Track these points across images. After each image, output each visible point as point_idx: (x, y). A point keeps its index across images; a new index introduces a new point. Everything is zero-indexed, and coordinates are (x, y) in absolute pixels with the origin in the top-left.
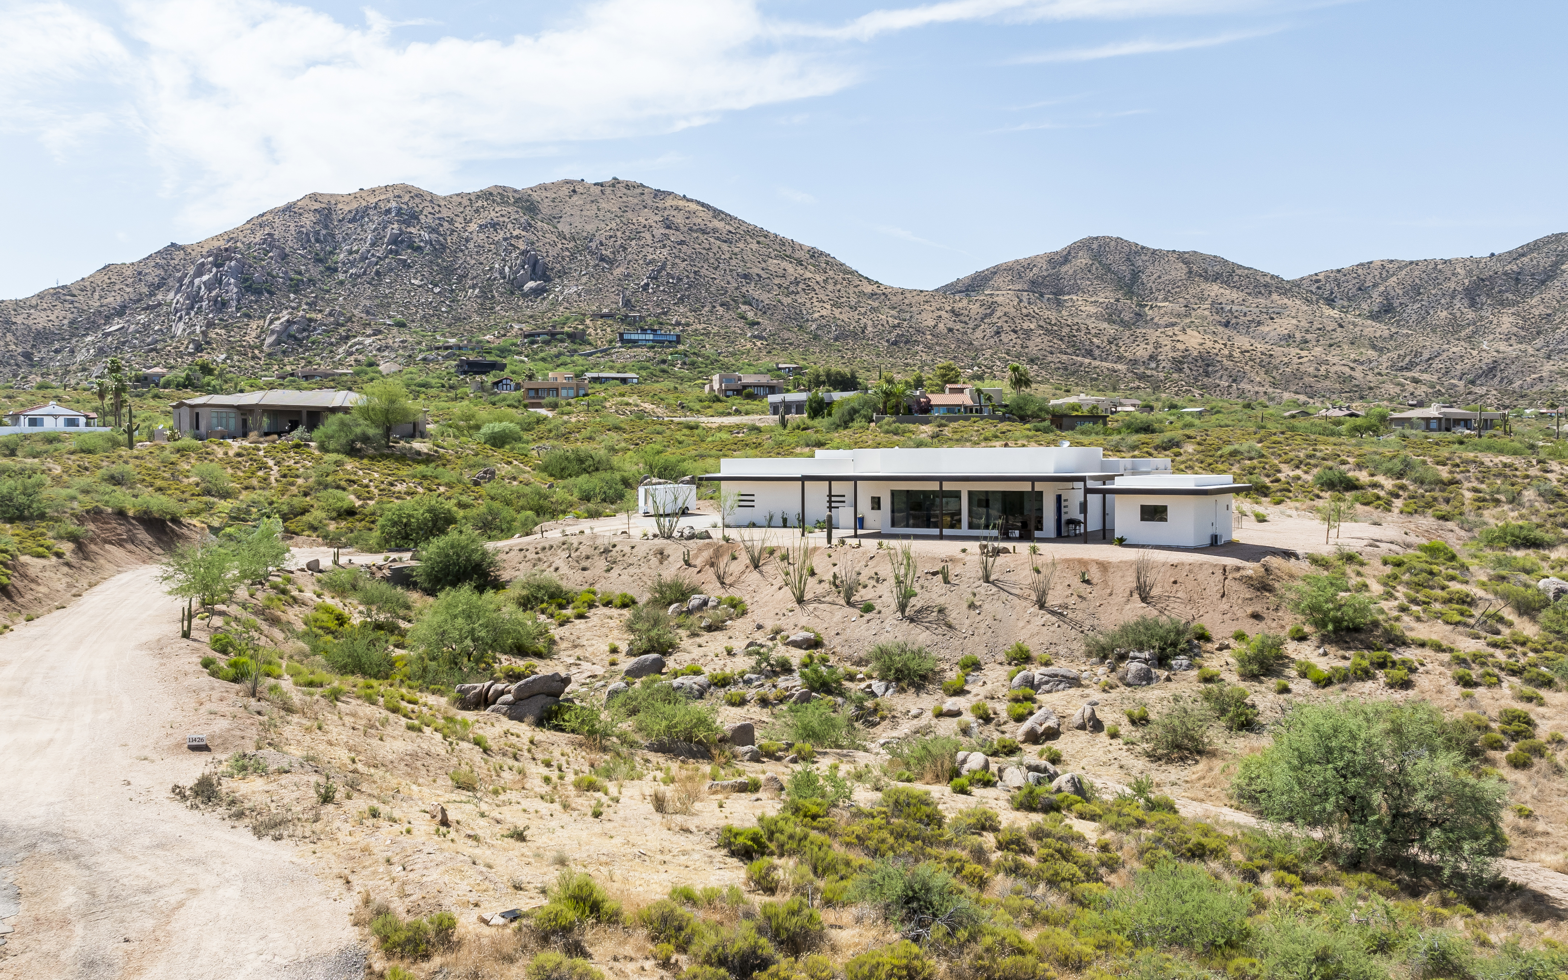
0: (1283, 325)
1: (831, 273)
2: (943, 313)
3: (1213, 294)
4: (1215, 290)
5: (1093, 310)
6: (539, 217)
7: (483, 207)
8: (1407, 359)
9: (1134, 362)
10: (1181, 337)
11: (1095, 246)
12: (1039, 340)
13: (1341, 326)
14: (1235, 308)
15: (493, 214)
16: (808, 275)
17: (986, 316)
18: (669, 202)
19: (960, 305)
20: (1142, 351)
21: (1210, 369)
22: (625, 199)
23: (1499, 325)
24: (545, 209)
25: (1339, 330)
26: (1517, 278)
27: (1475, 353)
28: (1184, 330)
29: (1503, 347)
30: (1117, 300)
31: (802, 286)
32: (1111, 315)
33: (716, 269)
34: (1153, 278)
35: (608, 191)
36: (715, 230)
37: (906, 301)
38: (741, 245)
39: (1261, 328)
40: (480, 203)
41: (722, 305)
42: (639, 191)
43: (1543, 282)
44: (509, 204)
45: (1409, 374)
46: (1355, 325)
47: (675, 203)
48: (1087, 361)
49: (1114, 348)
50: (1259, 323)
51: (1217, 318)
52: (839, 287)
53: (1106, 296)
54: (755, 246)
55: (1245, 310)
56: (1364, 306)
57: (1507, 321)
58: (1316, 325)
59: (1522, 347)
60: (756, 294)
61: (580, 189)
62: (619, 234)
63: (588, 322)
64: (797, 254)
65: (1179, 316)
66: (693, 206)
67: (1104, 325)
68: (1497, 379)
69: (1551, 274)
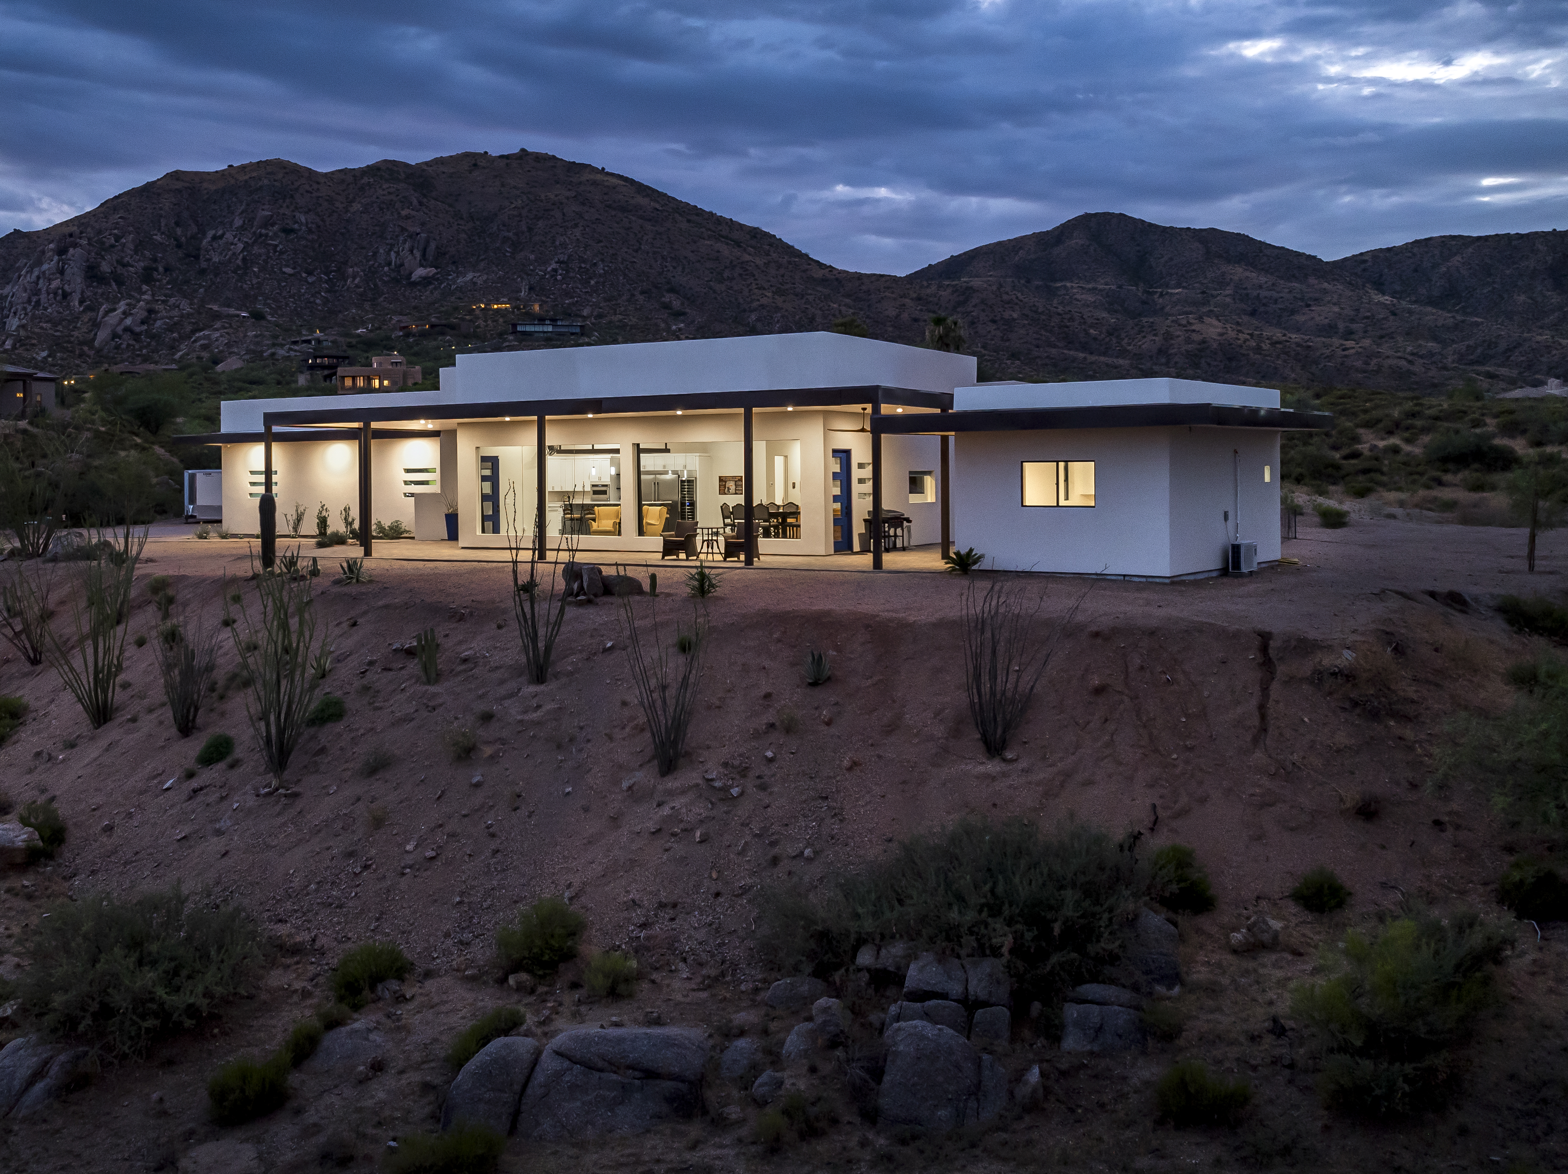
0: (1322, 314)
1: (775, 256)
3: (1236, 278)
4: (1238, 272)
5: (1090, 297)
6: (434, 194)
9: (1140, 357)
10: (1197, 328)
11: (1092, 224)
13: (1394, 314)
14: (1264, 293)
16: (747, 257)
18: (585, 176)
20: (1149, 344)
22: (533, 173)
24: (441, 185)
25: (1392, 318)
28: (1200, 319)
30: (1120, 287)
31: (738, 270)
32: (1114, 303)
34: (1163, 260)
35: (515, 164)
36: (637, 208)
38: (668, 223)
39: (1296, 317)
40: (365, 180)
41: (642, 293)
42: (550, 163)
44: (399, 181)
46: (1411, 312)
47: (591, 177)
48: (1081, 356)
49: (1114, 340)
50: (1293, 312)
51: (1242, 305)
52: (782, 271)
53: (1106, 283)
54: (684, 225)
55: (1275, 295)
56: (1422, 290)
58: (1364, 313)
60: (684, 280)
61: (483, 163)
62: (524, 212)
63: (477, 311)
64: (735, 235)
65: (1195, 304)
66: (614, 180)
67: (1103, 314)
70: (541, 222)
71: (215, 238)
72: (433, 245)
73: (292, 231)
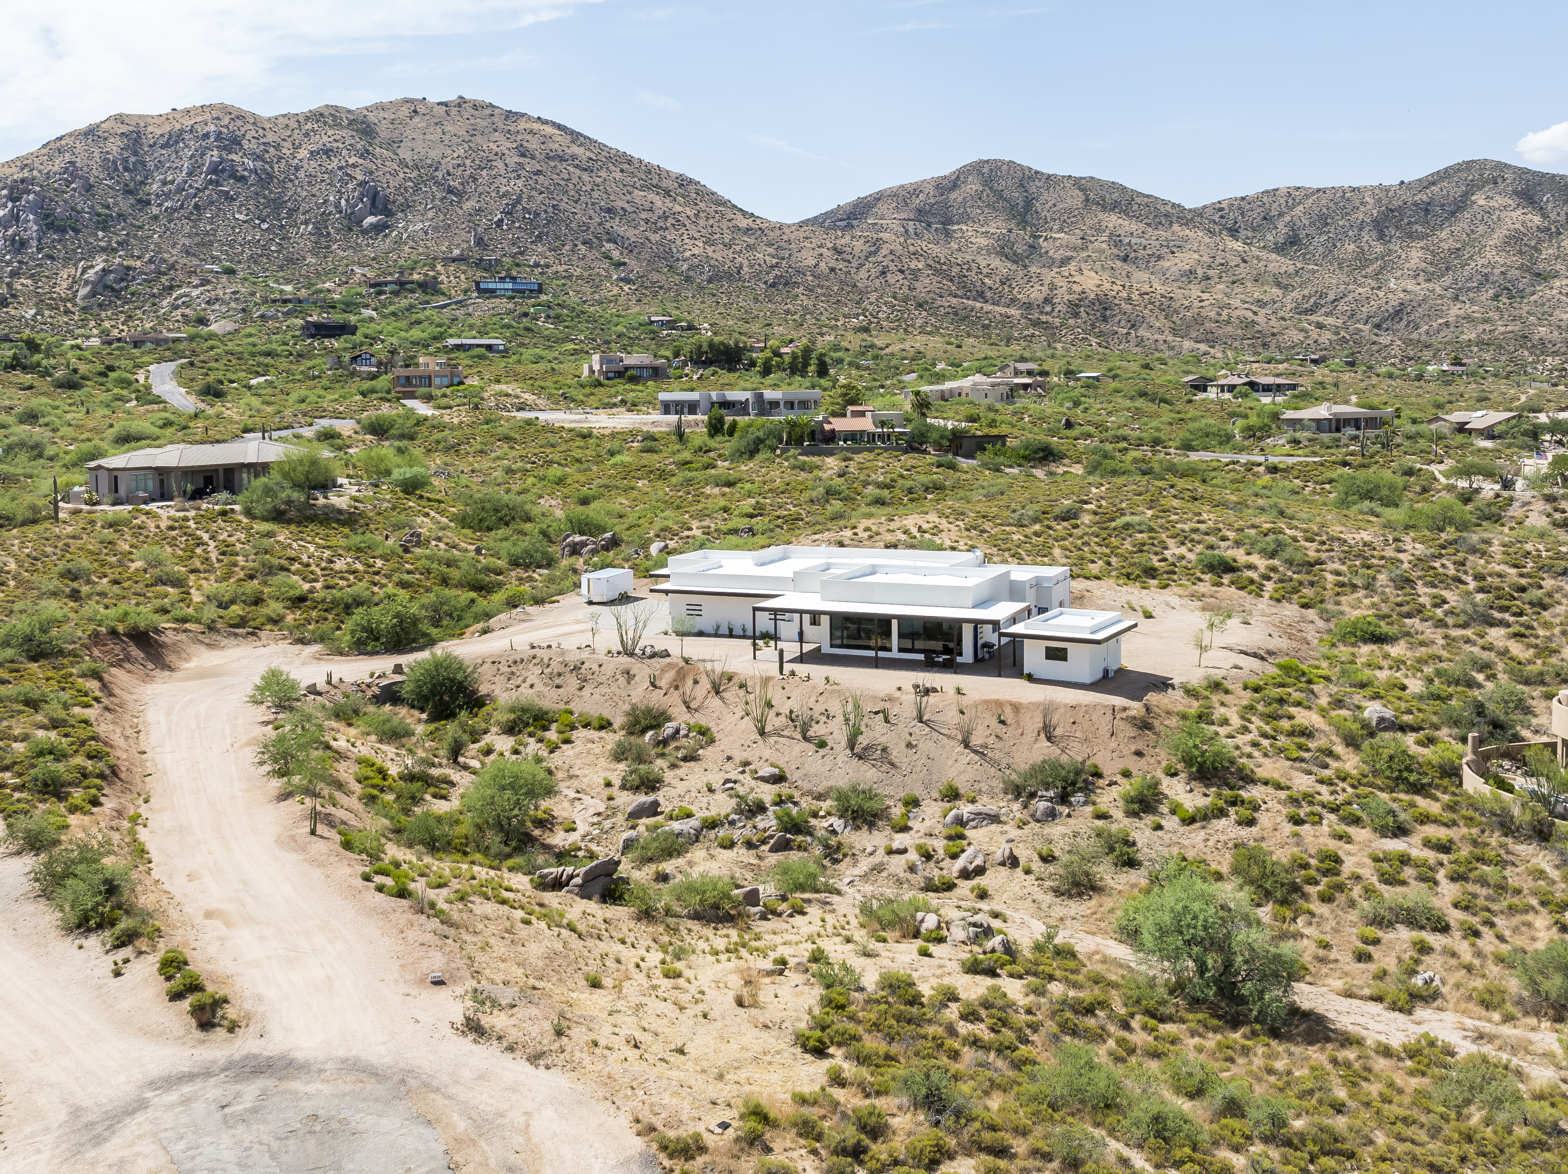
1: (702, 205)
2: (824, 251)
3: (1111, 225)
5: (984, 242)
6: (377, 141)
7: (313, 130)
8: (1312, 300)
9: (1028, 306)
10: (1077, 278)
11: (985, 170)
12: (927, 281)
13: (1244, 261)
15: (325, 138)
16: (678, 208)
17: (871, 254)
18: (522, 125)
19: (843, 241)
20: (1036, 294)
21: (1108, 313)
22: (472, 121)
23: (1407, 260)
24: (384, 132)
25: (1242, 265)
26: (1426, 209)
27: (1381, 294)
29: (1410, 285)
31: (671, 221)
33: (576, 202)
34: (1047, 206)
35: (454, 111)
36: (574, 157)
37: (785, 237)
38: (603, 174)
40: (309, 126)
41: (584, 243)
42: (488, 111)
43: (1453, 214)
44: (343, 127)
45: (1313, 318)
47: (528, 126)
48: (978, 305)
49: (1007, 289)
52: (711, 221)
53: (998, 226)
54: (618, 175)
55: (1145, 242)
56: (1269, 237)
57: (1415, 256)
58: (1219, 260)
59: (1430, 285)
60: (621, 230)
61: (421, 109)
62: (468, 162)
63: (439, 267)
64: (665, 184)
65: (1075, 249)
66: (549, 130)
67: (996, 262)
68: (1404, 323)
69: (1460, 205)
70: (484, 172)
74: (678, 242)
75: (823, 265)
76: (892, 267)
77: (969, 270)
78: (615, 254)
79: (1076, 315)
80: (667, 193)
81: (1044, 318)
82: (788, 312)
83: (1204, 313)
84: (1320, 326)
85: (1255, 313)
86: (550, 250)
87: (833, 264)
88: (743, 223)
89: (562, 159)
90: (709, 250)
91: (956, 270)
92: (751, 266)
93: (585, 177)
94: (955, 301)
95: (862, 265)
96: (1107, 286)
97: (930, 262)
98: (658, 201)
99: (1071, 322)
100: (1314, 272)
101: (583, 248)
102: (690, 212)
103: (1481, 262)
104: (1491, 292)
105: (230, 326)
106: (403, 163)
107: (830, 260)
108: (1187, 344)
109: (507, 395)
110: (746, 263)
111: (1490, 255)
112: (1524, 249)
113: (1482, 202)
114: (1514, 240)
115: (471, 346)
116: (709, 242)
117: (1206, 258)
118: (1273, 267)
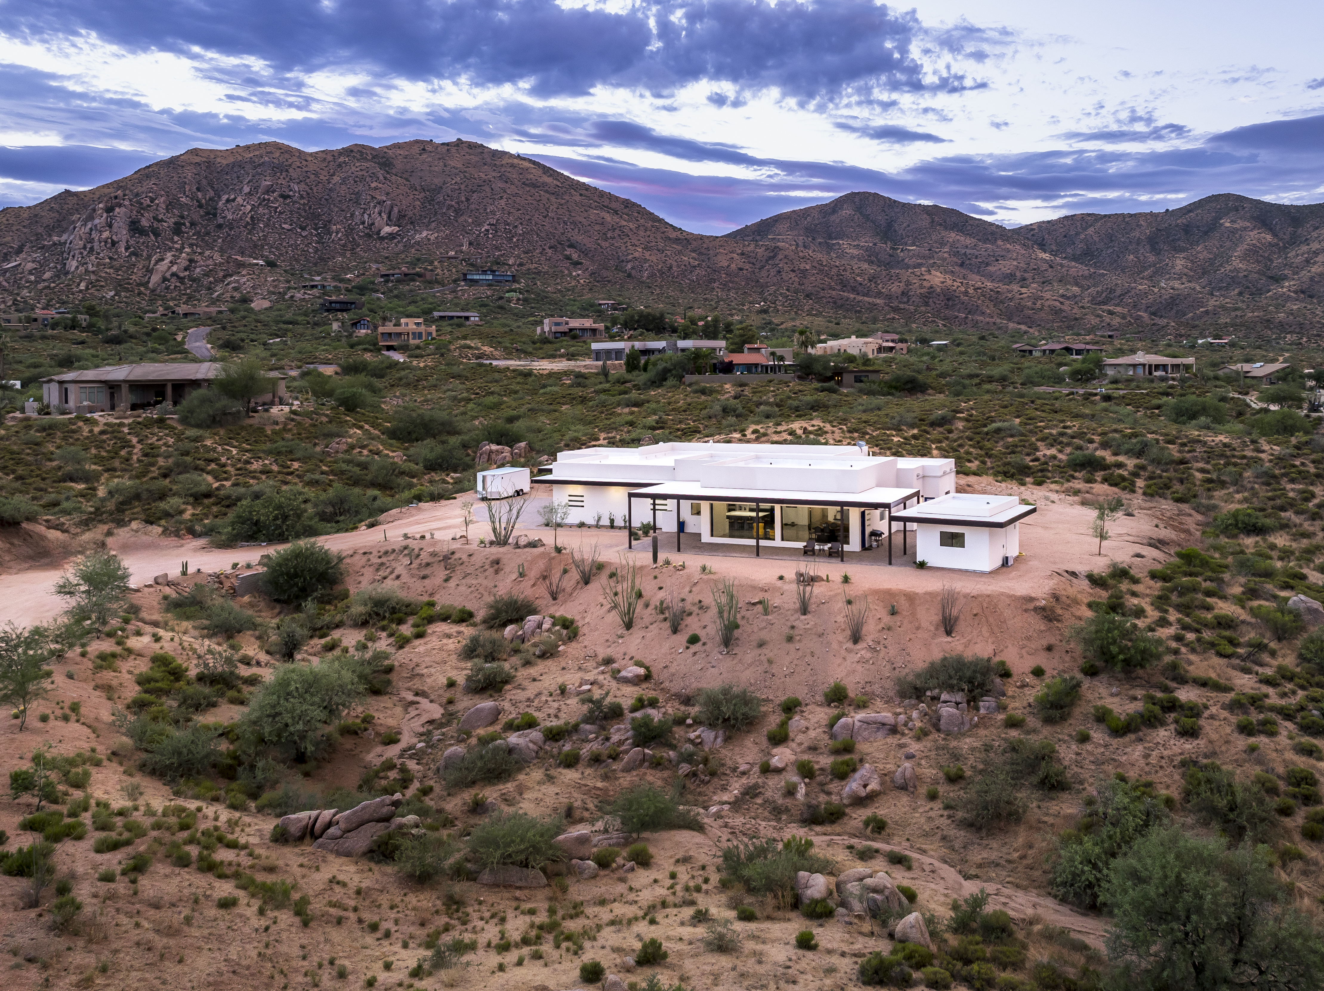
0: (1006, 266)
1: (642, 221)
2: (734, 255)
3: (951, 240)
4: (953, 236)
5: (855, 252)
6: (394, 171)
7: (345, 162)
8: (1104, 295)
9: (889, 297)
10: (927, 277)
11: (857, 200)
12: (813, 278)
13: (1052, 267)
14: (968, 251)
15: (354, 169)
16: (623, 223)
17: (770, 258)
18: (506, 161)
19: (749, 248)
20: (895, 288)
21: (950, 303)
22: (467, 157)
23: (1173, 267)
24: (399, 165)
25: (1050, 269)
26: (1187, 229)
27: (1156, 290)
28: (929, 271)
29: (1177, 285)
30: (875, 244)
31: (617, 232)
32: (871, 256)
33: (545, 217)
34: (903, 226)
35: (453, 150)
36: (544, 184)
37: (705, 246)
38: (567, 197)
39: (990, 268)
40: (342, 159)
41: (550, 248)
42: (480, 150)
43: (1206, 233)
44: (367, 160)
45: (1105, 307)
46: (1062, 266)
47: (509, 161)
48: (852, 296)
49: (873, 285)
50: (987, 264)
51: (955, 259)
52: (648, 233)
53: (866, 241)
54: (578, 198)
55: (977, 253)
56: (1069, 250)
57: (1180, 263)
58: (1032, 266)
59: (1192, 285)
60: (579, 238)
61: (429, 148)
62: (463, 187)
63: (436, 263)
64: (614, 205)
65: (924, 257)
66: (526, 164)
67: (865, 266)
68: (1174, 311)
69: (1211, 228)
70: (475, 195)
71: (228, 201)
72: (396, 210)
73: (289, 197)
74: (623, 248)
75: (733, 266)
76: (786, 268)
77: (844, 270)
78: (575, 256)
79: (927, 304)
80: (616, 212)
81: (902, 306)
82: (706, 299)
83: (1023, 303)
84: (1111, 313)
85: (1061, 303)
86: (525, 253)
87: (741, 265)
88: (673, 235)
89: (534, 186)
90: (647, 254)
91: (834, 271)
92: (679, 266)
93: (553, 199)
94: (834, 293)
95: (763, 267)
96: (949, 282)
97: (815, 264)
98: (608, 217)
99: (923, 309)
100: (1103, 275)
101: (550, 252)
102: (631, 225)
103: (1229, 268)
104: (1236, 291)
105: (266, 304)
106: (414, 188)
107: (739, 261)
108: (1011, 325)
109: (470, 347)
110: (674, 264)
111: (1237, 263)
112: (1260, 259)
113: (1228, 225)
114: (1252, 253)
115: (452, 318)
116: (646, 248)
117: (1022, 265)
118: (1073, 271)
